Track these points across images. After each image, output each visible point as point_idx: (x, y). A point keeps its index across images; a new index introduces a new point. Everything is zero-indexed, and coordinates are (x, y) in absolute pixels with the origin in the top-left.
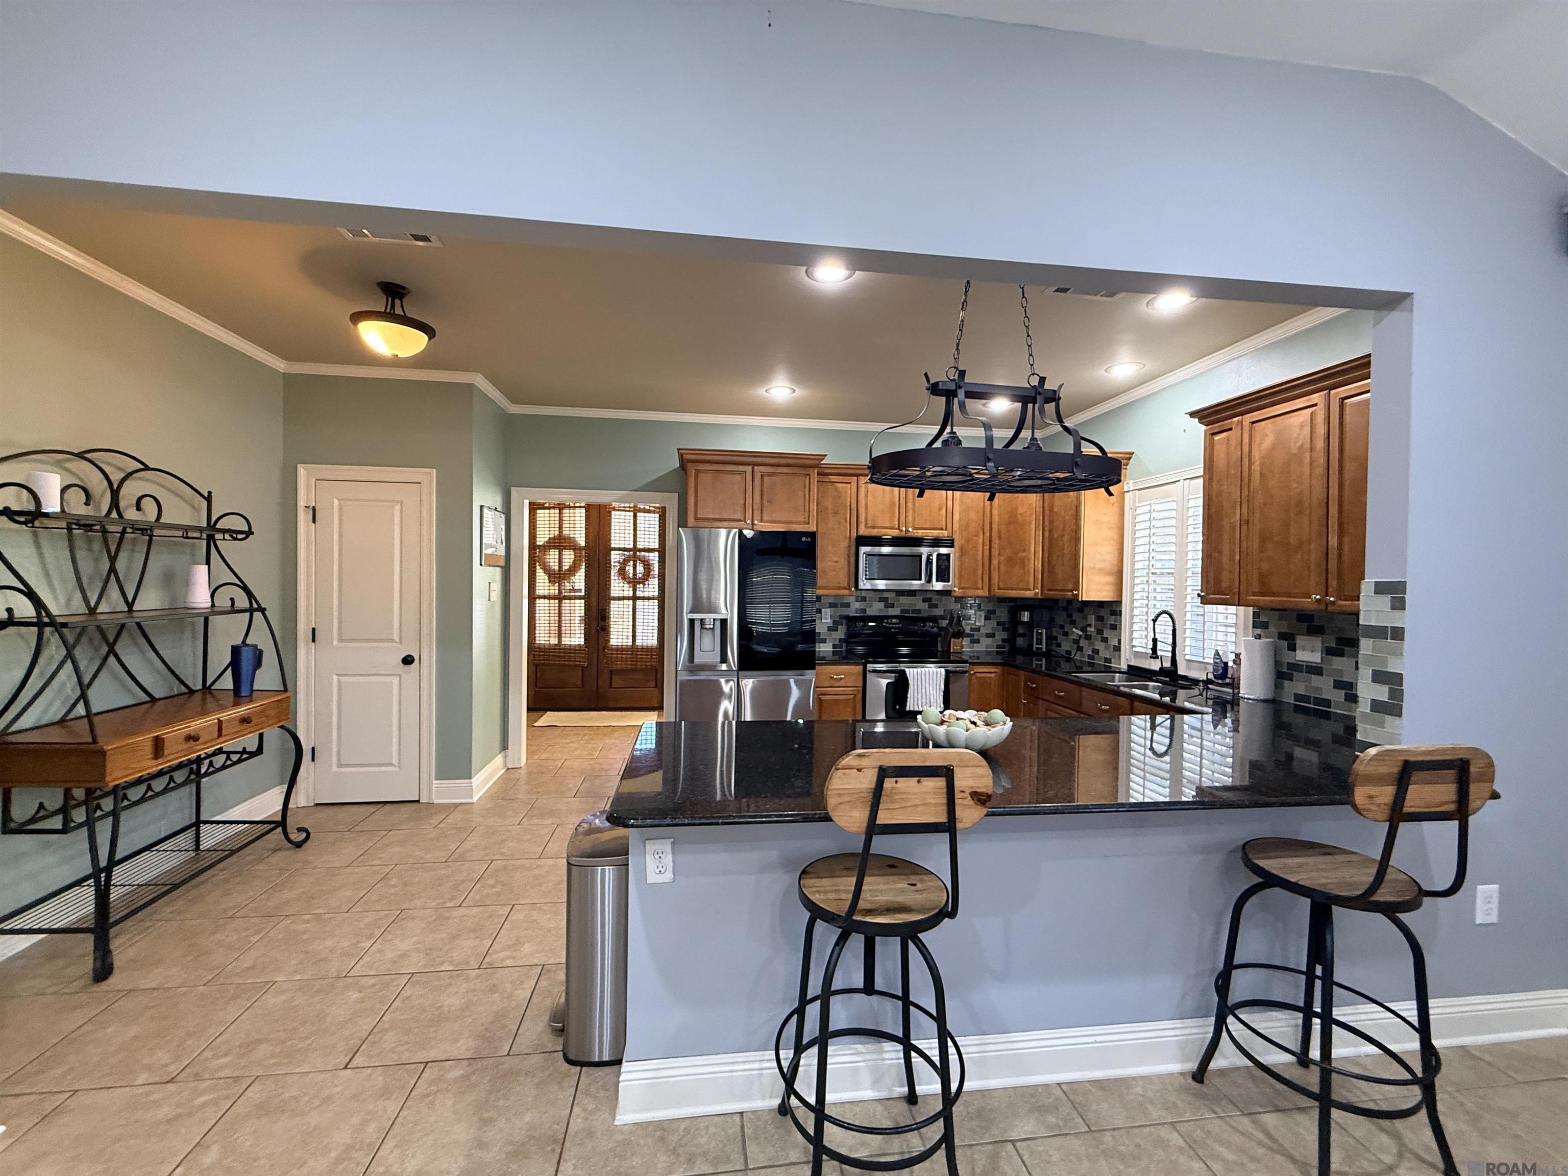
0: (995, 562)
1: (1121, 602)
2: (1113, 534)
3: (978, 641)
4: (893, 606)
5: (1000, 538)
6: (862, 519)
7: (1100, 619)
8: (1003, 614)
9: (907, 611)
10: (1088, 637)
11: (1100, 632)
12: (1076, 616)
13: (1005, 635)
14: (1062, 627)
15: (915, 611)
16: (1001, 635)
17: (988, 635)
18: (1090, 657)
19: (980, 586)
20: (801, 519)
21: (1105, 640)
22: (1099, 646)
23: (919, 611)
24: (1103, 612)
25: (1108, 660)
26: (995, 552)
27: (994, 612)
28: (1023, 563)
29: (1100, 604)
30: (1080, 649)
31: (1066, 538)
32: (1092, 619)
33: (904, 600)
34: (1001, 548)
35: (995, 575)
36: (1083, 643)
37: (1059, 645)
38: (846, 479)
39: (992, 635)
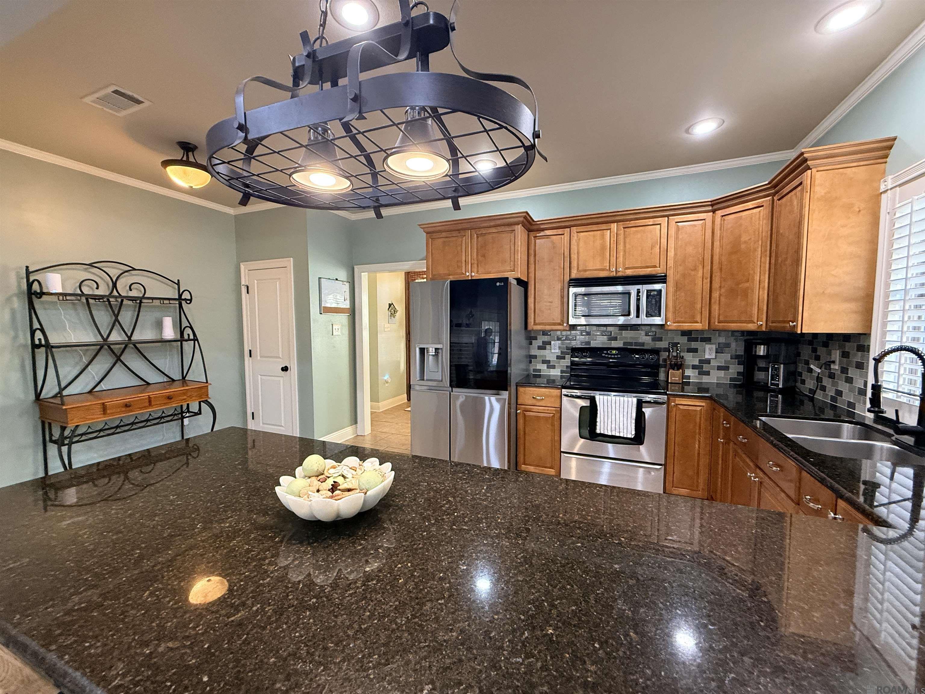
0: (716, 295)
1: (867, 335)
2: (862, 251)
3: (708, 373)
4: (615, 339)
5: (721, 269)
6: (574, 264)
7: (845, 355)
8: (737, 347)
9: (631, 344)
10: (832, 376)
11: (844, 370)
12: (821, 351)
13: (741, 368)
14: (807, 363)
15: (636, 344)
16: (735, 369)
17: (719, 368)
18: (833, 399)
19: (698, 319)
20: (508, 268)
21: (849, 380)
22: (843, 387)
23: (643, 344)
24: (849, 347)
25: (851, 405)
26: (716, 285)
27: (728, 345)
28: (746, 294)
29: (846, 338)
30: (823, 388)
32: (836, 355)
33: (628, 335)
34: (723, 280)
35: (715, 307)
36: (826, 382)
37: (803, 382)
38: (560, 231)
39: (725, 368)
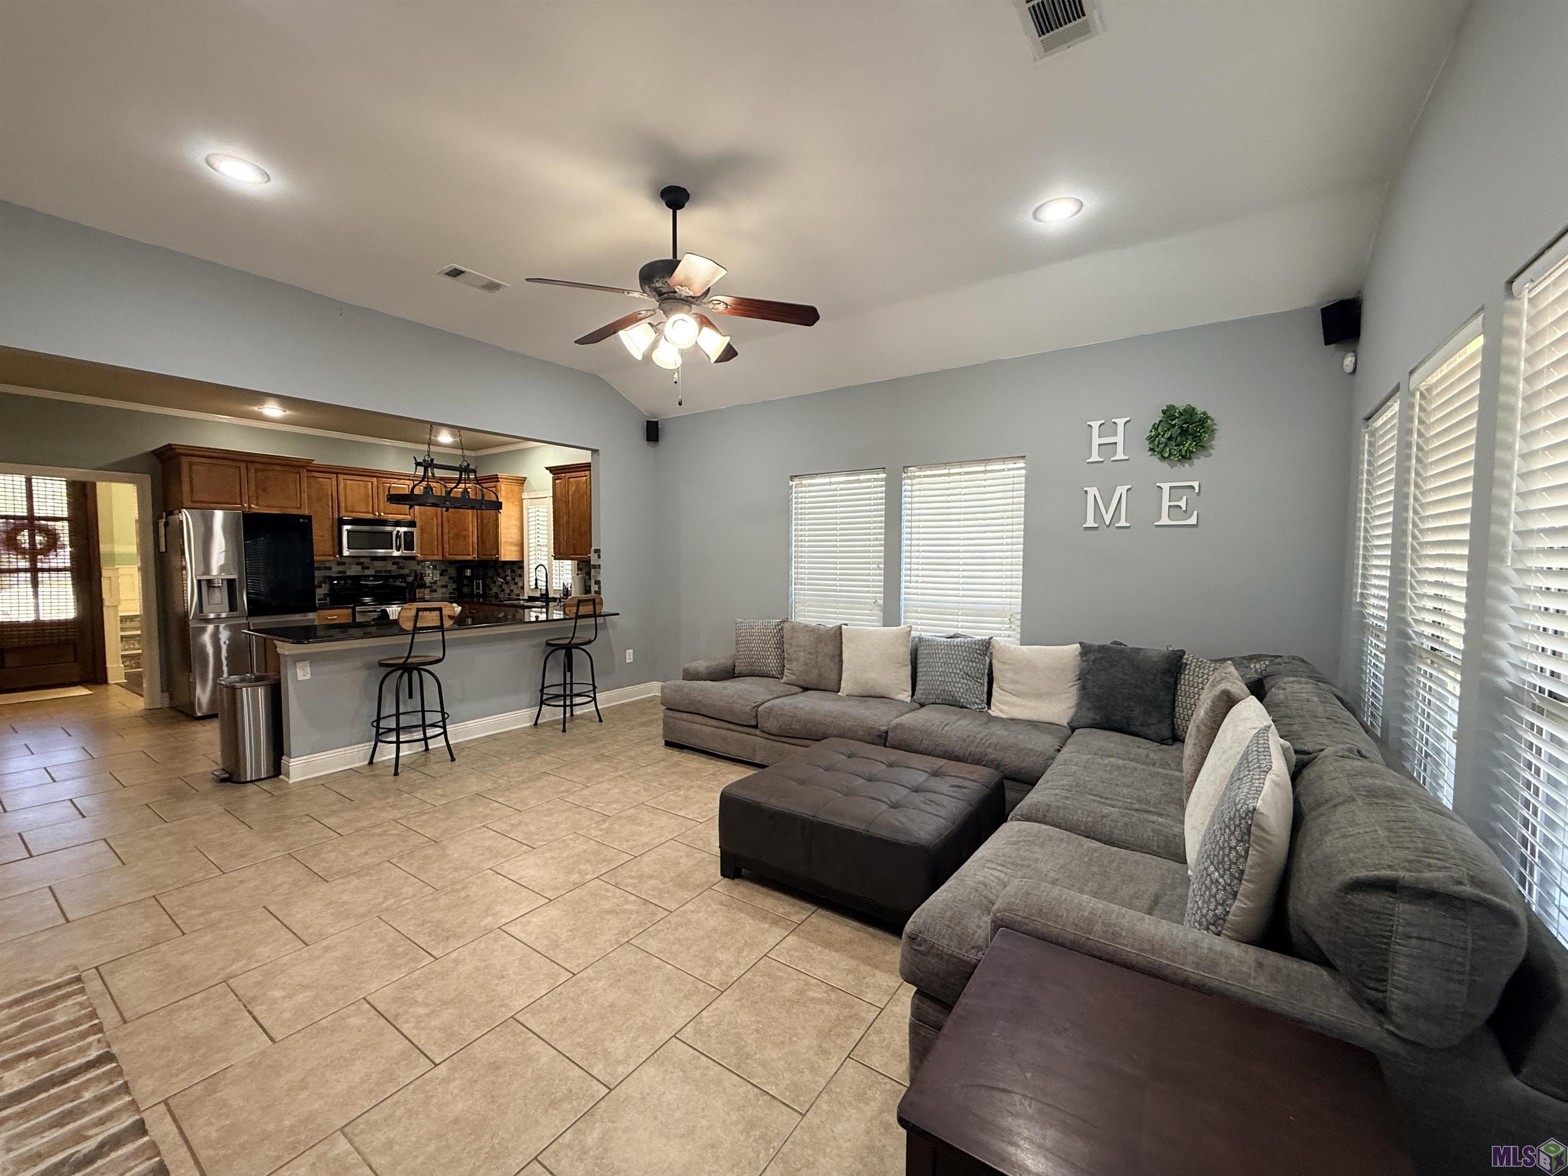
0: (446, 537)
1: (522, 562)
2: (517, 523)
3: (435, 591)
4: (368, 568)
5: (448, 521)
6: (343, 505)
7: (513, 571)
8: (452, 572)
9: (380, 572)
10: (507, 583)
11: (513, 579)
12: (500, 571)
13: (454, 586)
14: (492, 578)
15: (386, 571)
16: (452, 586)
17: (443, 586)
18: (509, 594)
19: (436, 552)
20: (295, 505)
21: (516, 583)
22: (513, 587)
23: (390, 571)
24: (515, 568)
25: (518, 595)
26: (446, 530)
27: (446, 571)
28: (465, 538)
29: (513, 563)
30: (503, 590)
31: (491, 524)
32: (509, 572)
33: (378, 564)
34: (450, 528)
35: (446, 546)
36: (505, 586)
37: (491, 590)
38: (328, 475)
39: (445, 586)
